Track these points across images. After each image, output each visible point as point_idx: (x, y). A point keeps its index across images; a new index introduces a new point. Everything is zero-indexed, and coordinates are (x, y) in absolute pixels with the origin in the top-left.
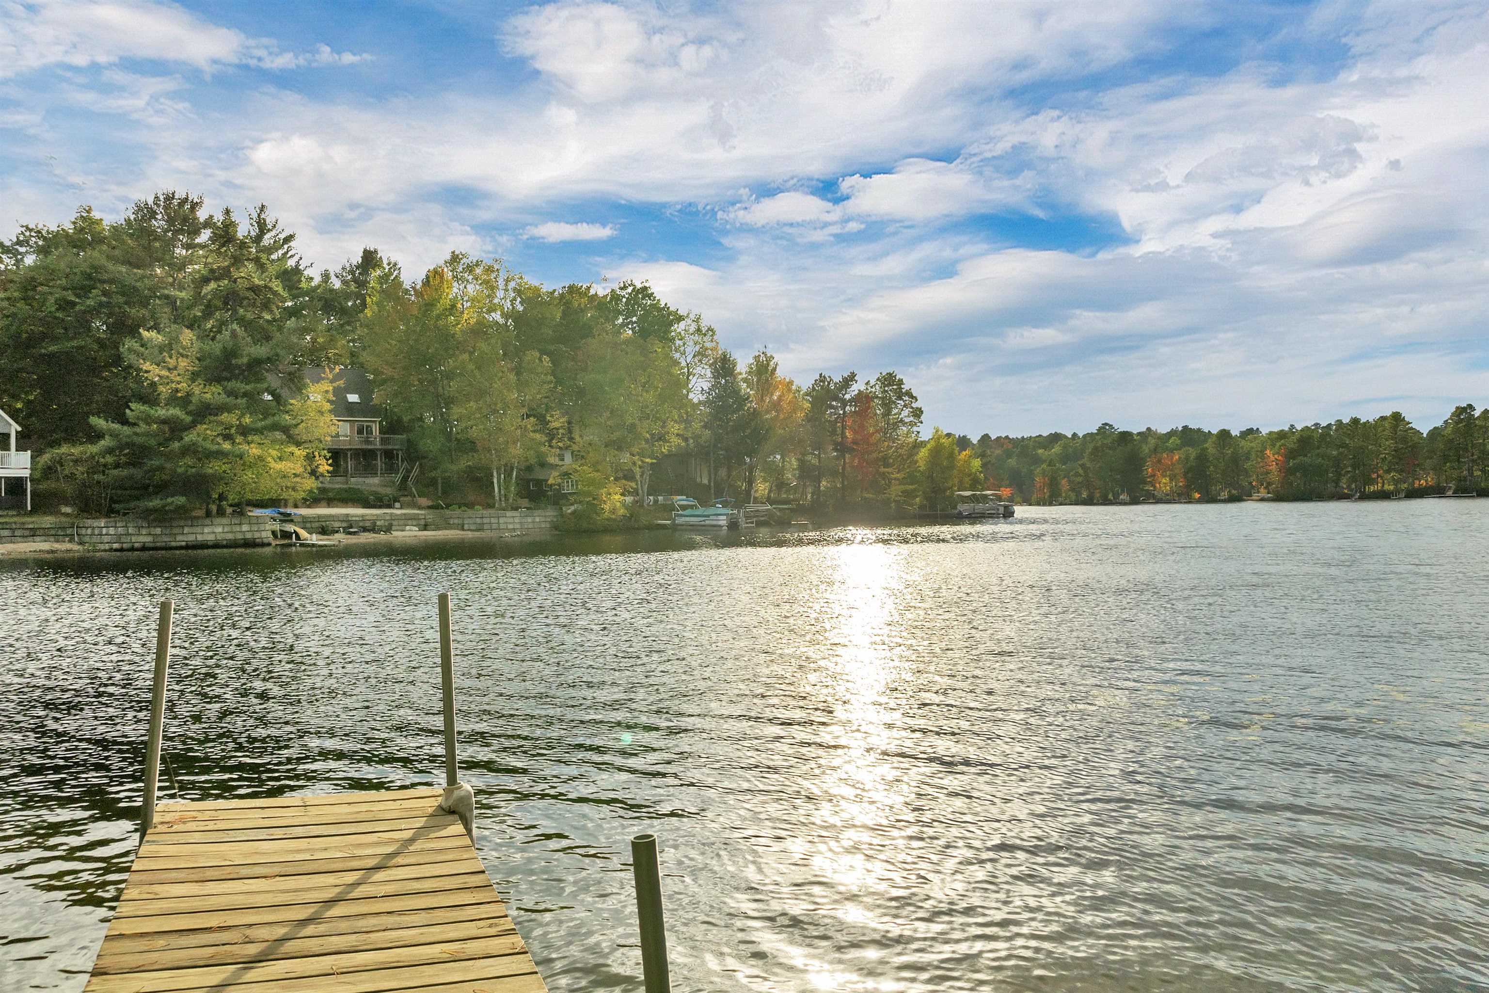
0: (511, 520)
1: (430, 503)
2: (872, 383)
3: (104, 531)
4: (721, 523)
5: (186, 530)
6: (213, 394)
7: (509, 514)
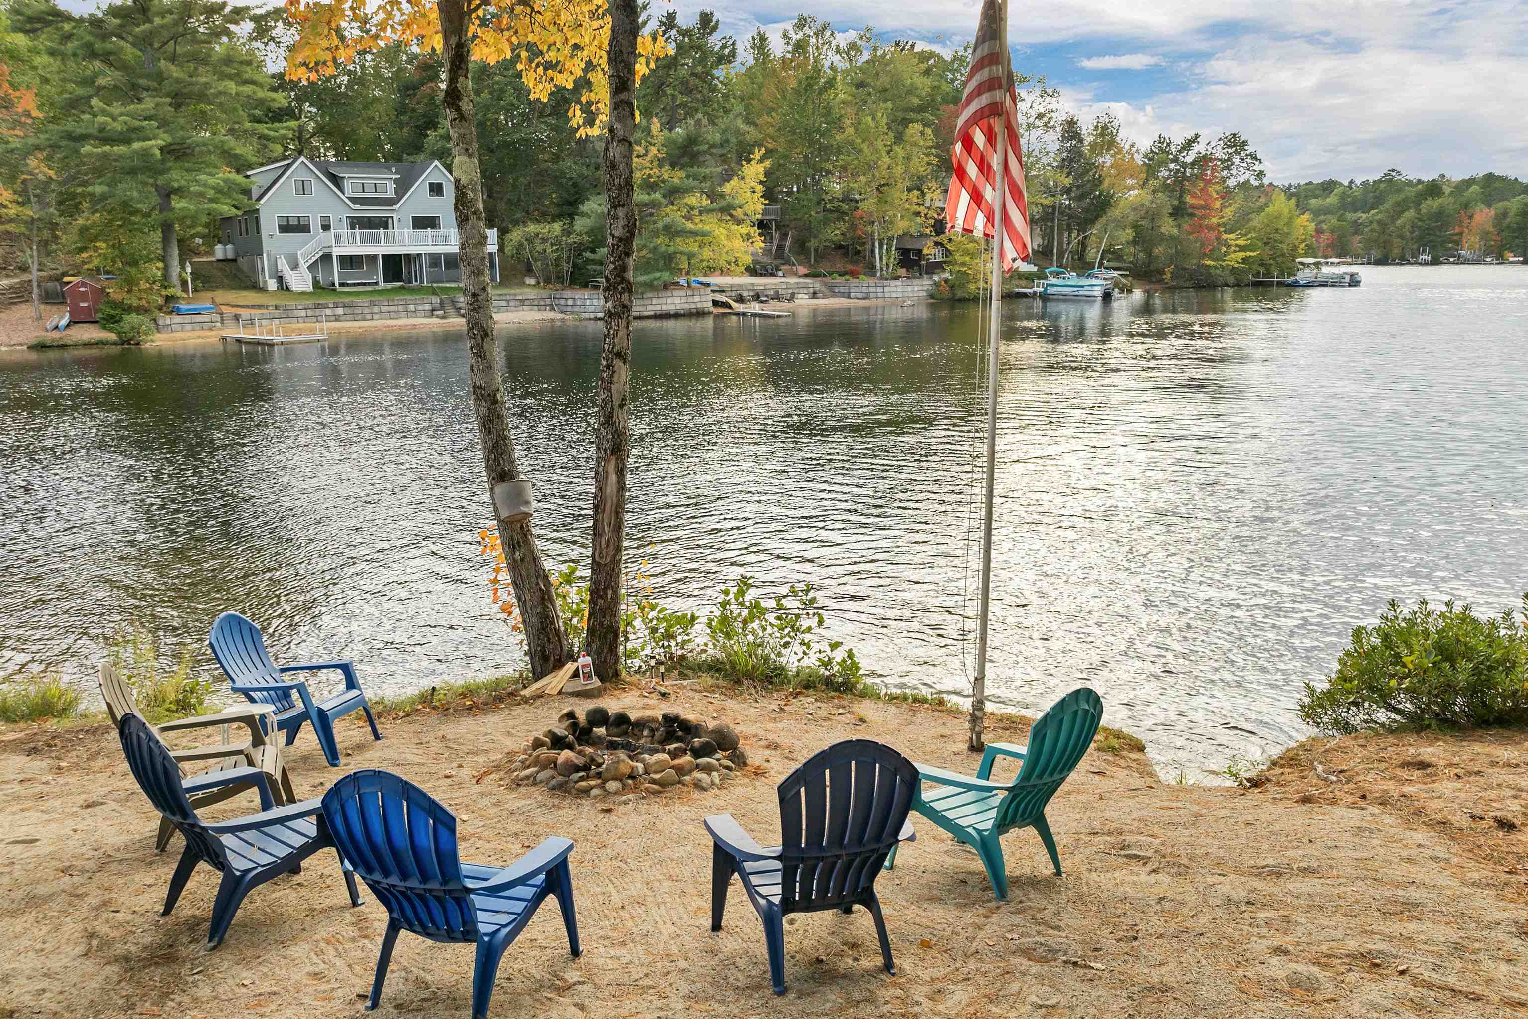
0: (894, 289)
1: (806, 271)
2: (1213, 144)
3: (588, 302)
4: (1096, 293)
5: (654, 301)
6: (677, 177)
7: (893, 283)
